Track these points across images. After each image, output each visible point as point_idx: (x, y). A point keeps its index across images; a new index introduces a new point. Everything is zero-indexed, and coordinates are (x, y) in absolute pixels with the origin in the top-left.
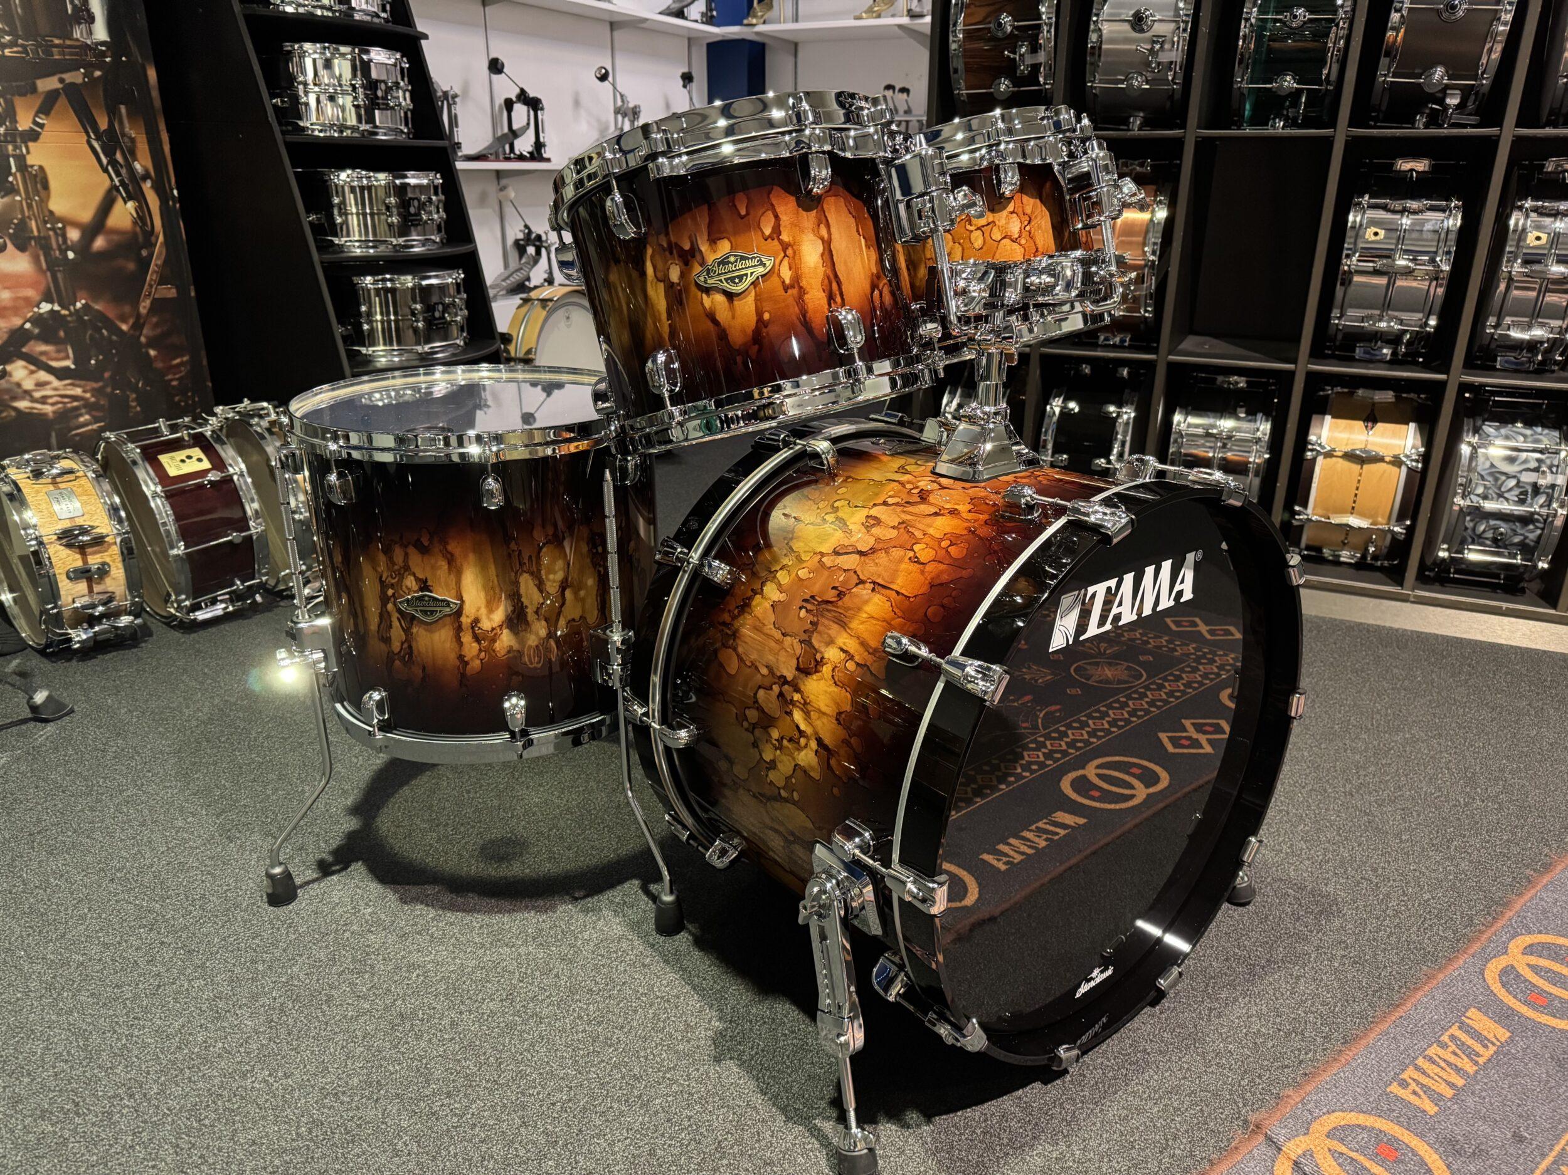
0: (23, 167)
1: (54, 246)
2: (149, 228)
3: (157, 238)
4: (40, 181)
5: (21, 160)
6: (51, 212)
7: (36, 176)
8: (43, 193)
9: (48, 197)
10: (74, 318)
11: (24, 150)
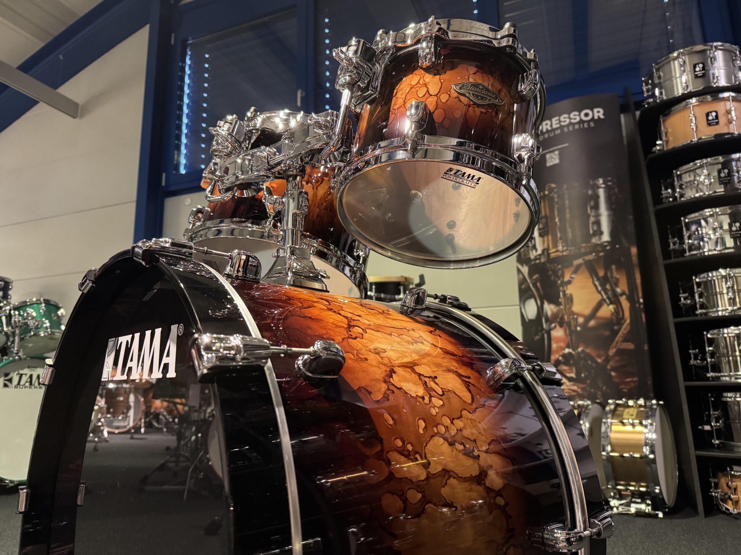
0: (565, 294)
3: (625, 321)
4: (570, 300)
5: (564, 292)
6: (573, 312)
11: (565, 288)
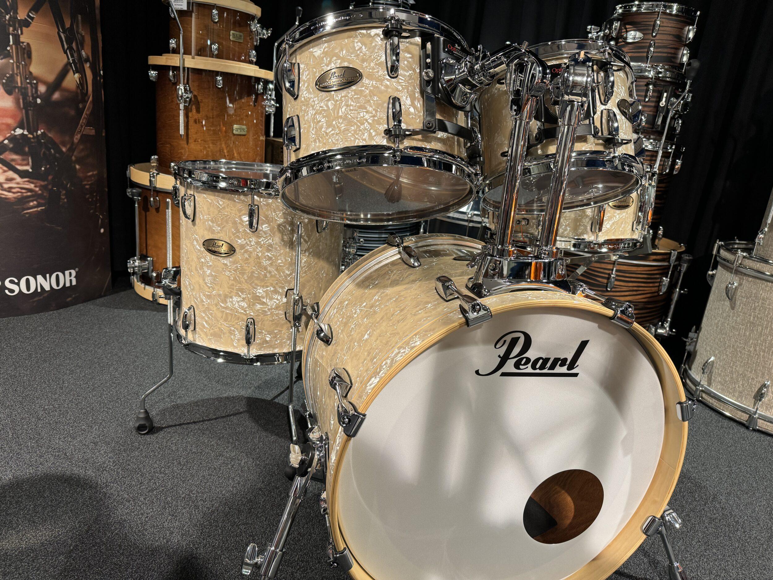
1: (30, 94)
2: (85, 91)
7: (24, 49)
8: (27, 60)
9: (30, 63)
10: (36, 140)
